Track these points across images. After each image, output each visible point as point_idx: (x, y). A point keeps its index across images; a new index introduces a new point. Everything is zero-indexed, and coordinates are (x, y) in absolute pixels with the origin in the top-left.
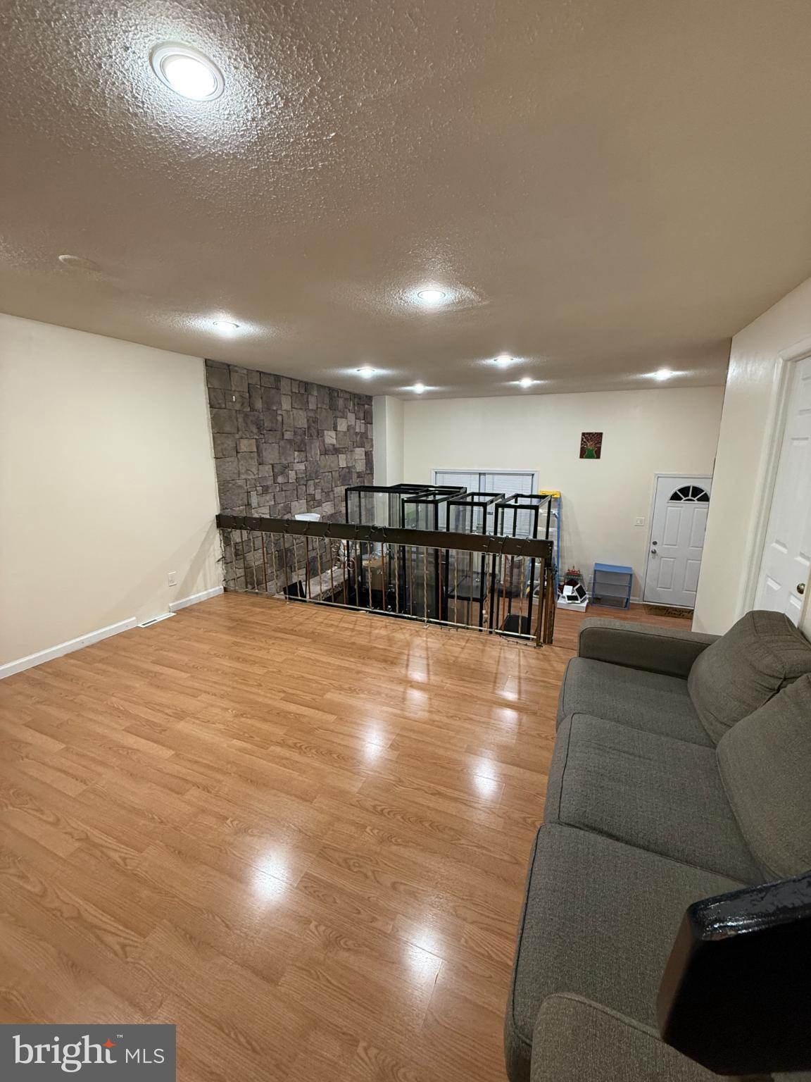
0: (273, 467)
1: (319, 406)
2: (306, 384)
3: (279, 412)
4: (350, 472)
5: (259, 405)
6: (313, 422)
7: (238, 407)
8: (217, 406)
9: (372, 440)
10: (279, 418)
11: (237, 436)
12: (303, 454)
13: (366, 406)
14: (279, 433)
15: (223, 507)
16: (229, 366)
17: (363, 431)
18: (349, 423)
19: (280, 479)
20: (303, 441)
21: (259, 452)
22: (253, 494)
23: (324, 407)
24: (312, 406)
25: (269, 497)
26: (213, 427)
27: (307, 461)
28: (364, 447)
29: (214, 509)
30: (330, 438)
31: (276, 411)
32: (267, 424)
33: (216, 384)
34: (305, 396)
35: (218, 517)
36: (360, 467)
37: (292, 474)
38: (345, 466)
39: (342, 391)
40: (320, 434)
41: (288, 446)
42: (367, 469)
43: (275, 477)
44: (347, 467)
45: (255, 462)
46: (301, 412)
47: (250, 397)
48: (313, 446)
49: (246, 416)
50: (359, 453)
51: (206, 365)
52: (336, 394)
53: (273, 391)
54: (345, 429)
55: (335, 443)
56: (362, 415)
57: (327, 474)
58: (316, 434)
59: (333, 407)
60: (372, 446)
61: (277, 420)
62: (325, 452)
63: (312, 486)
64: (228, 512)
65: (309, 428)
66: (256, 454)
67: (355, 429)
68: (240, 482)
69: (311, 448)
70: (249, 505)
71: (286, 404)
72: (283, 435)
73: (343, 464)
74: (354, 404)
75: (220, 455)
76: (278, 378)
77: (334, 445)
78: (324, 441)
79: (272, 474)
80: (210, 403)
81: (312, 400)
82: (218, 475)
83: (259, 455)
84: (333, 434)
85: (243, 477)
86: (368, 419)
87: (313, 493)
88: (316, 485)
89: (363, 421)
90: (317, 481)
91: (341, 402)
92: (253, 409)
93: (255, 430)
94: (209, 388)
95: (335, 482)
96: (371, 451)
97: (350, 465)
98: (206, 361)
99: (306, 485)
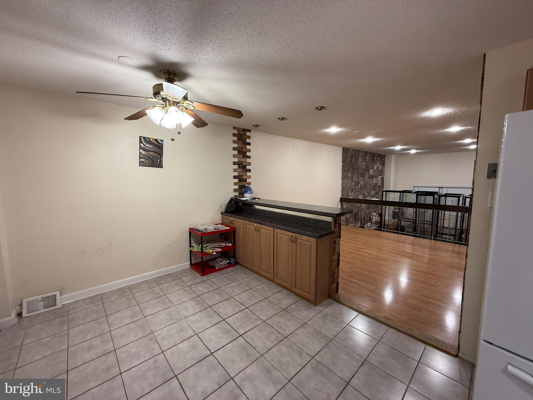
0: (355, 182)
1: (369, 160)
2: (366, 152)
3: (358, 163)
4: (376, 186)
5: (354, 161)
6: (367, 166)
7: (348, 162)
8: (344, 162)
9: (384, 173)
10: (358, 165)
11: (348, 172)
12: (363, 178)
13: (383, 159)
14: (357, 170)
15: (342, 195)
16: (348, 149)
17: (381, 169)
18: (377, 166)
19: (356, 187)
20: (363, 173)
21: (352, 177)
22: (349, 191)
23: (370, 160)
24: (367, 160)
25: (353, 193)
26: (342, 169)
27: (364, 181)
28: (381, 176)
29: (340, 196)
30: (371, 172)
31: (357, 163)
32: (355, 168)
33: (345, 155)
34: (365, 157)
35: (340, 198)
36: (379, 184)
37: (360, 185)
38: (375, 183)
39: (376, 154)
40: (368, 170)
41: (359, 175)
42: (381, 185)
43: (355, 186)
44: (376, 184)
45: (350, 180)
46: (364, 162)
47: (352, 158)
48: (366, 175)
49: (350, 165)
50: (380, 177)
51: (343, 149)
52: (374, 155)
53: (357, 156)
54: (376, 169)
55: (372, 174)
56: (381, 163)
57: (369, 186)
58: (367, 170)
59: (373, 160)
60: (384, 175)
61: (357, 166)
62: (369, 178)
63: (364, 190)
64: (343, 197)
65: (365, 168)
66: (351, 178)
67: (379, 168)
68: (347, 187)
69: (365, 176)
70: (348, 195)
71: (360, 161)
72: (358, 171)
73: (374, 182)
74: (379, 159)
75: (343, 178)
76: (359, 151)
77: (372, 175)
78: (369, 173)
79: (354, 185)
80: (343, 161)
81: (367, 158)
82: (342, 185)
83: (352, 178)
84: (372, 170)
85: (348, 185)
86: (383, 164)
87: (365, 193)
88: (366, 190)
89: (382, 165)
90: (366, 188)
91: (375, 158)
92: (352, 163)
93: (352, 170)
94: (343, 156)
95: (371, 189)
96: (384, 177)
97: (376, 183)
98: (343, 148)
99: (363, 190)
